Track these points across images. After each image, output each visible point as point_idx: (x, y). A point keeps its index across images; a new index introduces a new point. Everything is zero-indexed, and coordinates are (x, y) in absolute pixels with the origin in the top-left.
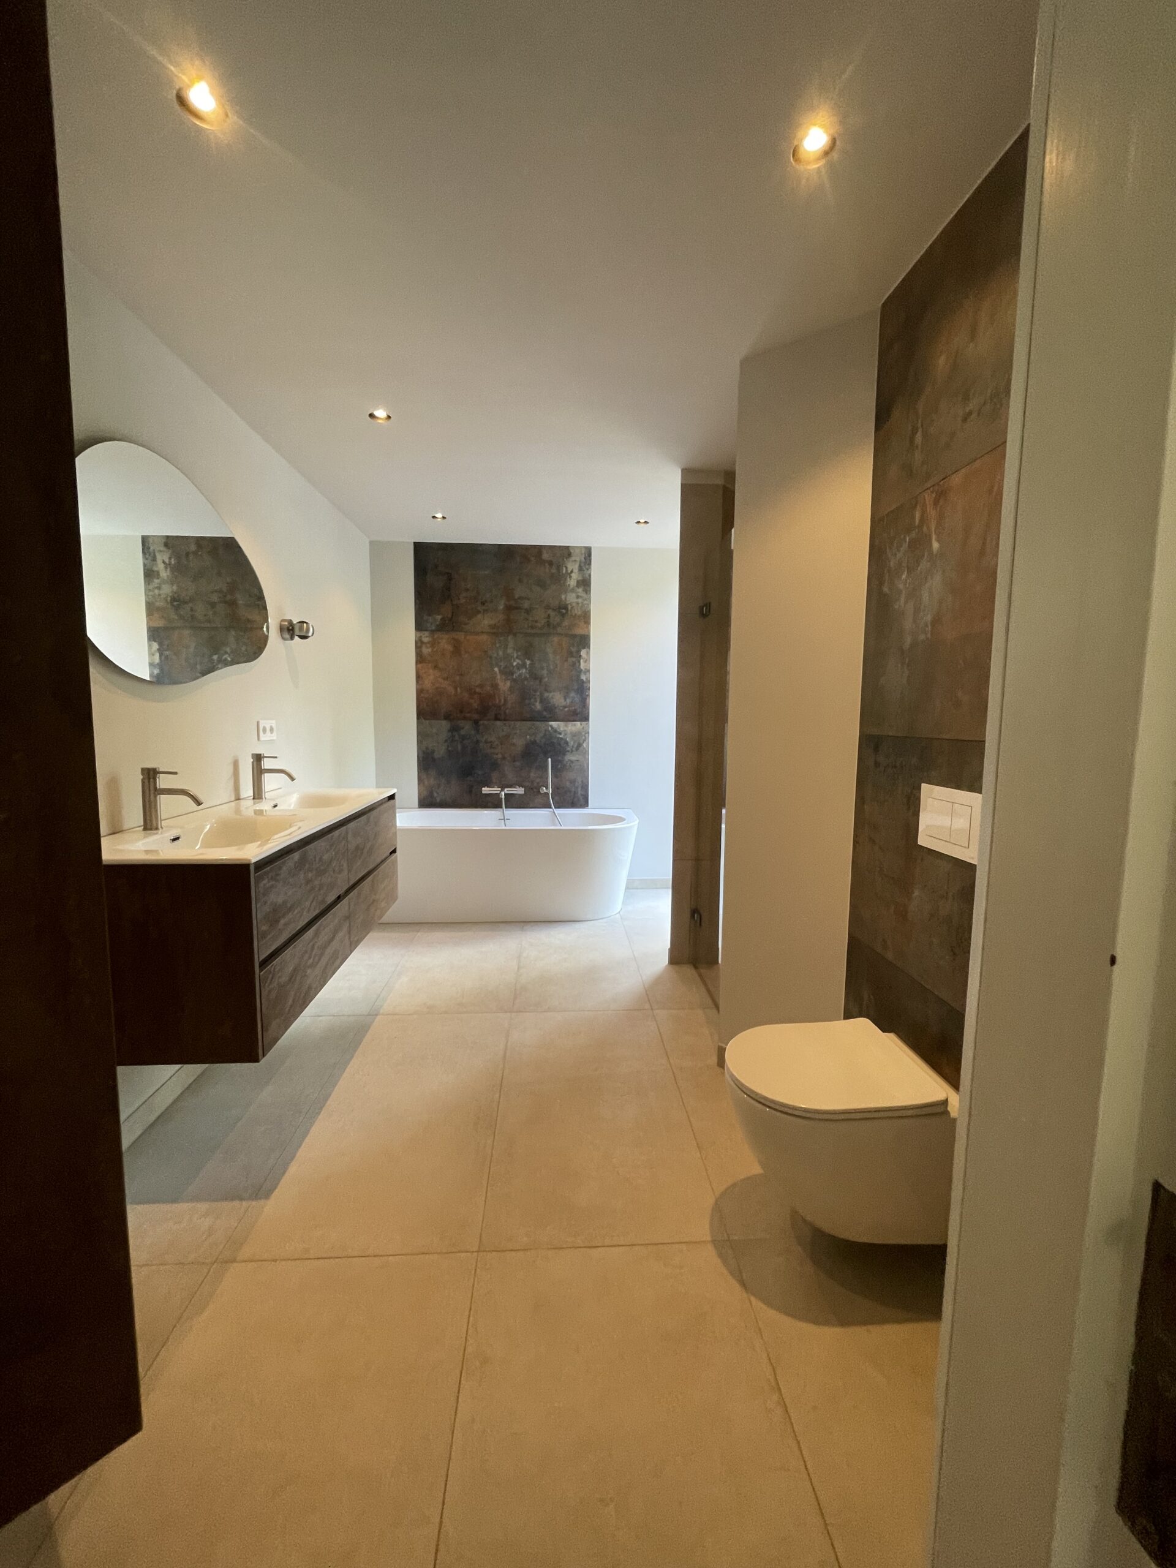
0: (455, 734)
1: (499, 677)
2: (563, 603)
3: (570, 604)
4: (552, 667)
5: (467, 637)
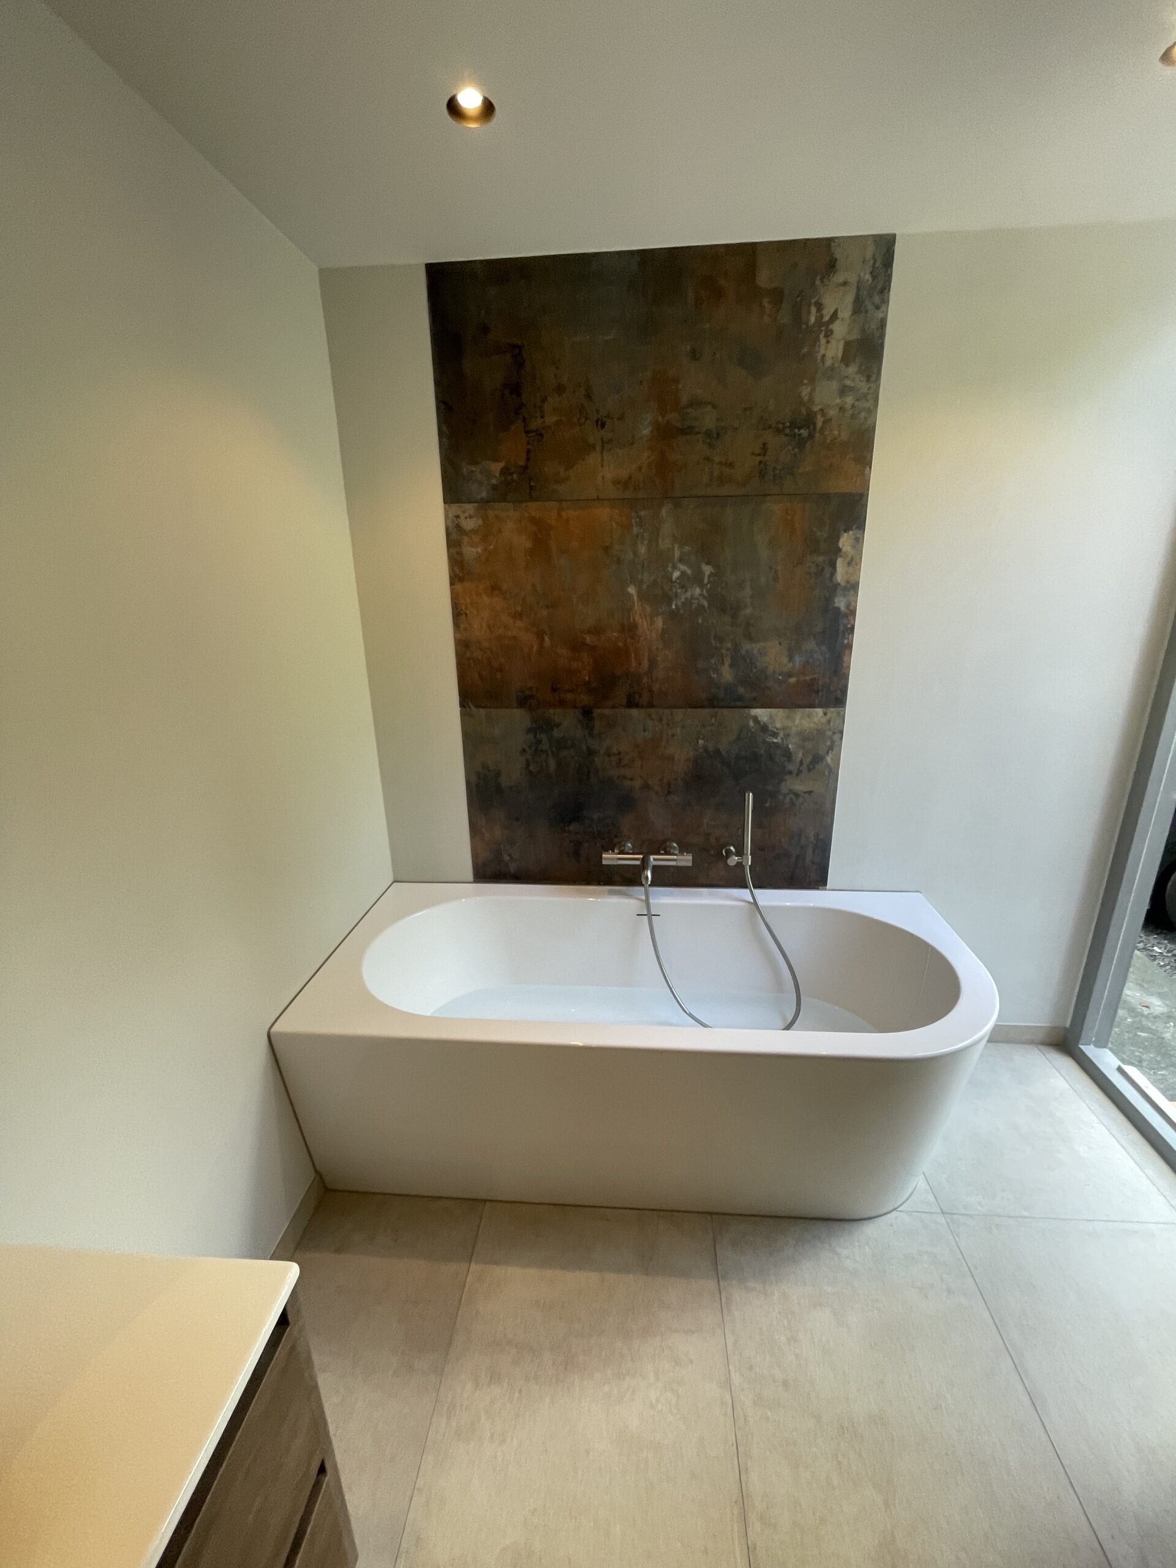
0: (543, 737)
1: (637, 607)
2: (804, 411)
3: (822, 410)
4: (763, 580)
5: (564, 514)
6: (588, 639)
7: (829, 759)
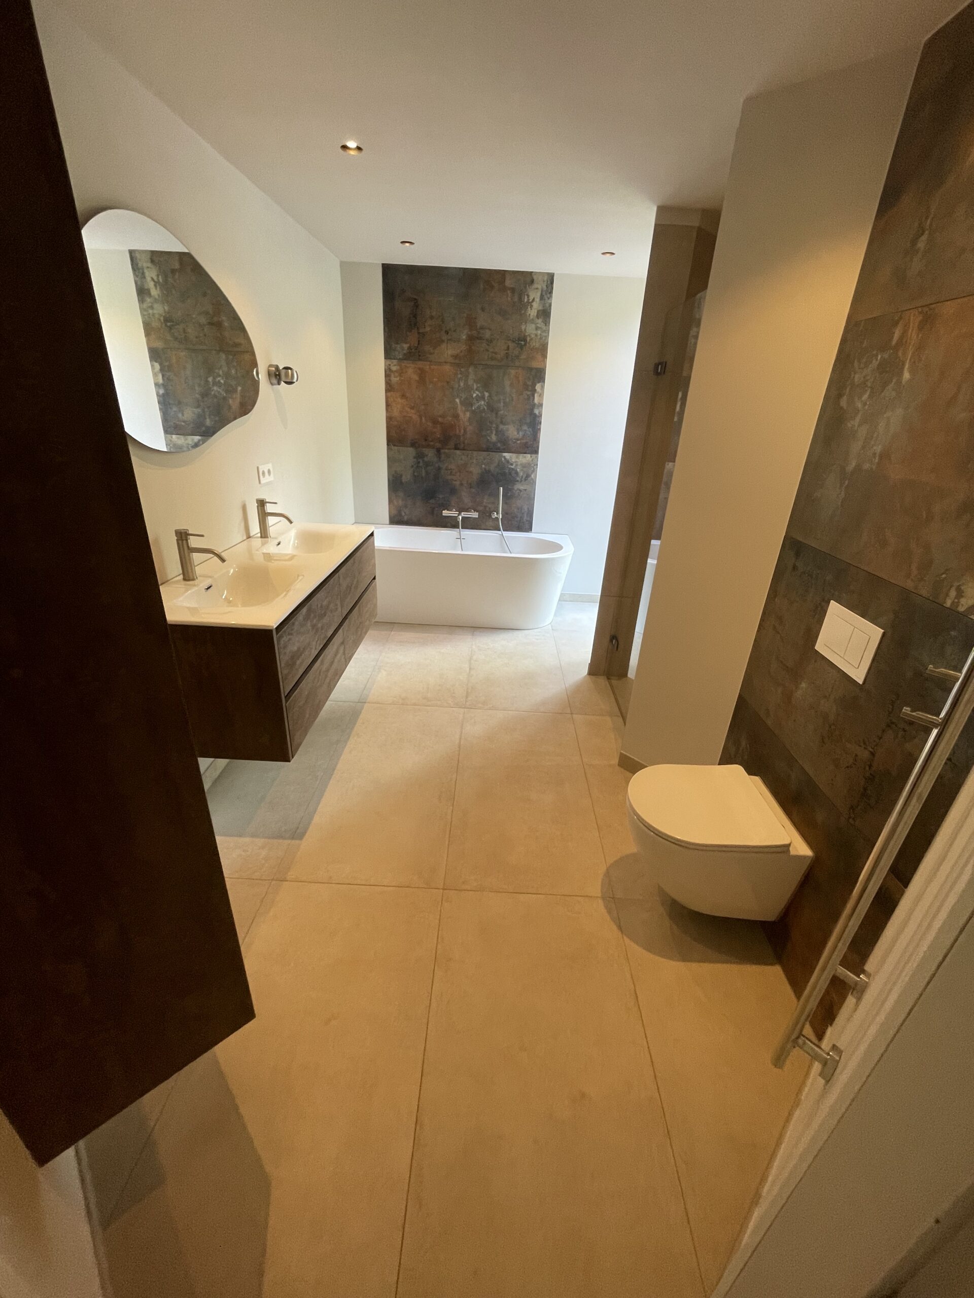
0: (421, 461)
1: (459, 407)
2: (523, 335)
3: (529, 335)
4: (507, 400)
5: (432, 367)
6: (440, 419)
7: (532, 476)
